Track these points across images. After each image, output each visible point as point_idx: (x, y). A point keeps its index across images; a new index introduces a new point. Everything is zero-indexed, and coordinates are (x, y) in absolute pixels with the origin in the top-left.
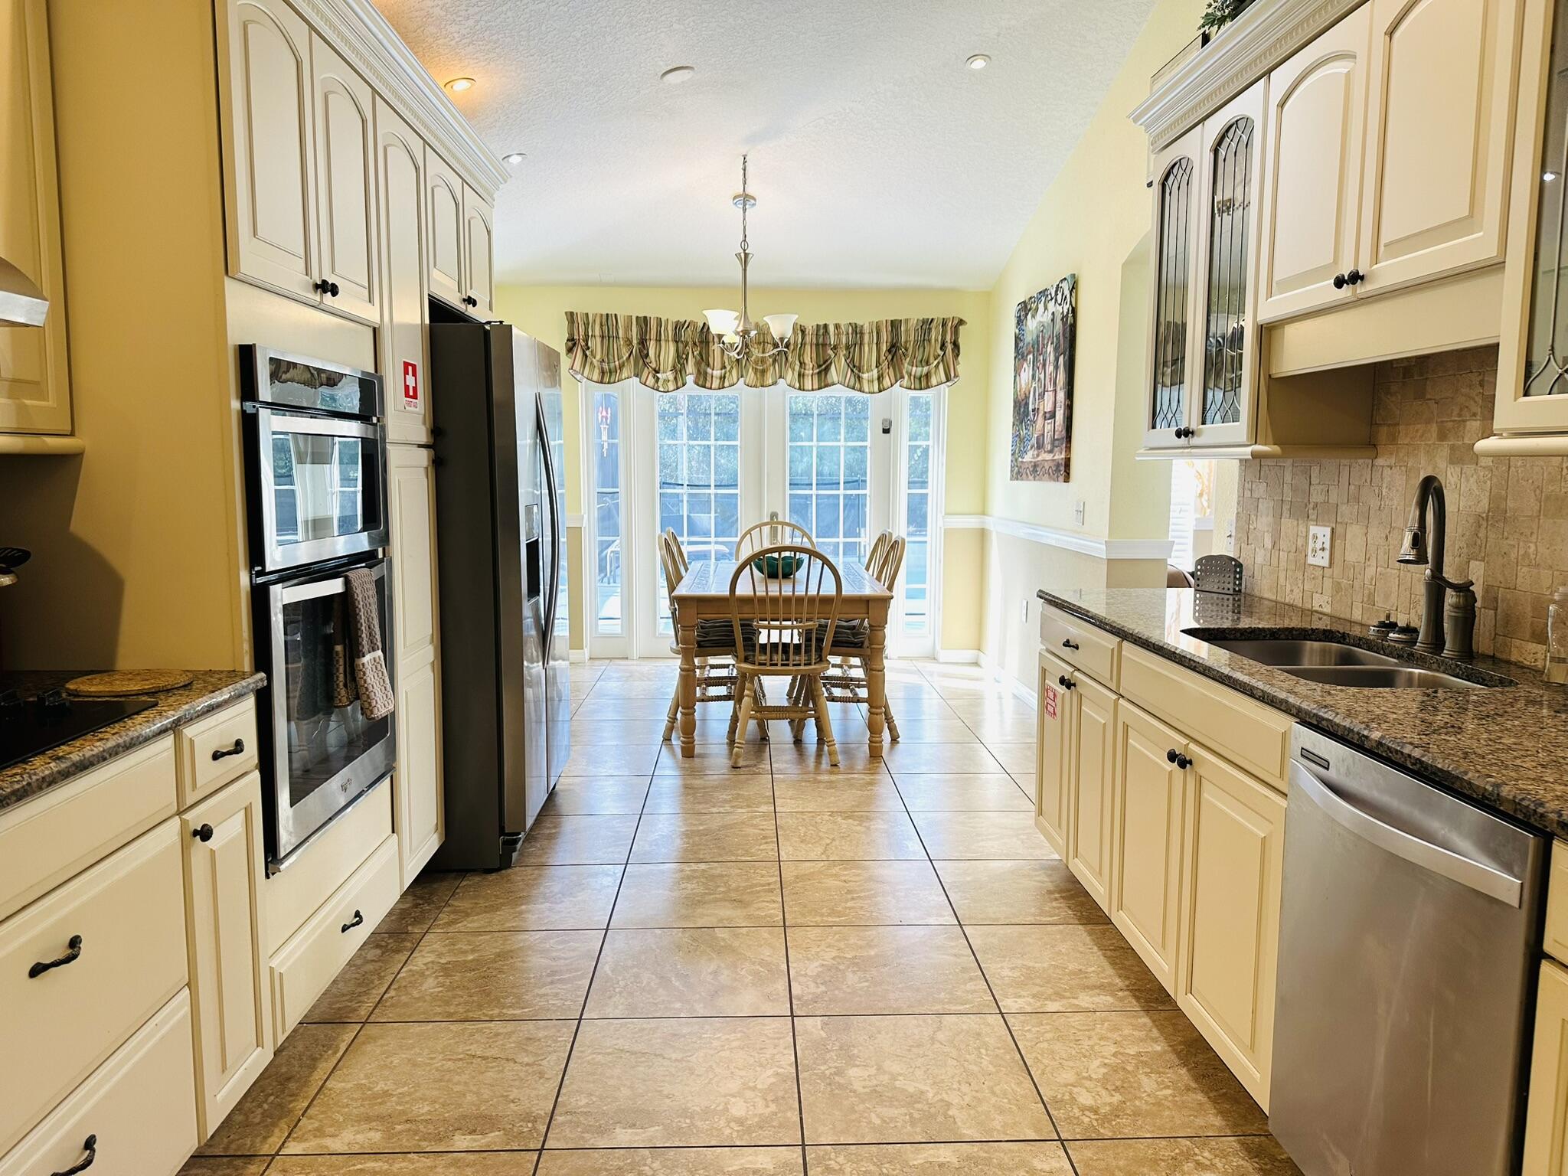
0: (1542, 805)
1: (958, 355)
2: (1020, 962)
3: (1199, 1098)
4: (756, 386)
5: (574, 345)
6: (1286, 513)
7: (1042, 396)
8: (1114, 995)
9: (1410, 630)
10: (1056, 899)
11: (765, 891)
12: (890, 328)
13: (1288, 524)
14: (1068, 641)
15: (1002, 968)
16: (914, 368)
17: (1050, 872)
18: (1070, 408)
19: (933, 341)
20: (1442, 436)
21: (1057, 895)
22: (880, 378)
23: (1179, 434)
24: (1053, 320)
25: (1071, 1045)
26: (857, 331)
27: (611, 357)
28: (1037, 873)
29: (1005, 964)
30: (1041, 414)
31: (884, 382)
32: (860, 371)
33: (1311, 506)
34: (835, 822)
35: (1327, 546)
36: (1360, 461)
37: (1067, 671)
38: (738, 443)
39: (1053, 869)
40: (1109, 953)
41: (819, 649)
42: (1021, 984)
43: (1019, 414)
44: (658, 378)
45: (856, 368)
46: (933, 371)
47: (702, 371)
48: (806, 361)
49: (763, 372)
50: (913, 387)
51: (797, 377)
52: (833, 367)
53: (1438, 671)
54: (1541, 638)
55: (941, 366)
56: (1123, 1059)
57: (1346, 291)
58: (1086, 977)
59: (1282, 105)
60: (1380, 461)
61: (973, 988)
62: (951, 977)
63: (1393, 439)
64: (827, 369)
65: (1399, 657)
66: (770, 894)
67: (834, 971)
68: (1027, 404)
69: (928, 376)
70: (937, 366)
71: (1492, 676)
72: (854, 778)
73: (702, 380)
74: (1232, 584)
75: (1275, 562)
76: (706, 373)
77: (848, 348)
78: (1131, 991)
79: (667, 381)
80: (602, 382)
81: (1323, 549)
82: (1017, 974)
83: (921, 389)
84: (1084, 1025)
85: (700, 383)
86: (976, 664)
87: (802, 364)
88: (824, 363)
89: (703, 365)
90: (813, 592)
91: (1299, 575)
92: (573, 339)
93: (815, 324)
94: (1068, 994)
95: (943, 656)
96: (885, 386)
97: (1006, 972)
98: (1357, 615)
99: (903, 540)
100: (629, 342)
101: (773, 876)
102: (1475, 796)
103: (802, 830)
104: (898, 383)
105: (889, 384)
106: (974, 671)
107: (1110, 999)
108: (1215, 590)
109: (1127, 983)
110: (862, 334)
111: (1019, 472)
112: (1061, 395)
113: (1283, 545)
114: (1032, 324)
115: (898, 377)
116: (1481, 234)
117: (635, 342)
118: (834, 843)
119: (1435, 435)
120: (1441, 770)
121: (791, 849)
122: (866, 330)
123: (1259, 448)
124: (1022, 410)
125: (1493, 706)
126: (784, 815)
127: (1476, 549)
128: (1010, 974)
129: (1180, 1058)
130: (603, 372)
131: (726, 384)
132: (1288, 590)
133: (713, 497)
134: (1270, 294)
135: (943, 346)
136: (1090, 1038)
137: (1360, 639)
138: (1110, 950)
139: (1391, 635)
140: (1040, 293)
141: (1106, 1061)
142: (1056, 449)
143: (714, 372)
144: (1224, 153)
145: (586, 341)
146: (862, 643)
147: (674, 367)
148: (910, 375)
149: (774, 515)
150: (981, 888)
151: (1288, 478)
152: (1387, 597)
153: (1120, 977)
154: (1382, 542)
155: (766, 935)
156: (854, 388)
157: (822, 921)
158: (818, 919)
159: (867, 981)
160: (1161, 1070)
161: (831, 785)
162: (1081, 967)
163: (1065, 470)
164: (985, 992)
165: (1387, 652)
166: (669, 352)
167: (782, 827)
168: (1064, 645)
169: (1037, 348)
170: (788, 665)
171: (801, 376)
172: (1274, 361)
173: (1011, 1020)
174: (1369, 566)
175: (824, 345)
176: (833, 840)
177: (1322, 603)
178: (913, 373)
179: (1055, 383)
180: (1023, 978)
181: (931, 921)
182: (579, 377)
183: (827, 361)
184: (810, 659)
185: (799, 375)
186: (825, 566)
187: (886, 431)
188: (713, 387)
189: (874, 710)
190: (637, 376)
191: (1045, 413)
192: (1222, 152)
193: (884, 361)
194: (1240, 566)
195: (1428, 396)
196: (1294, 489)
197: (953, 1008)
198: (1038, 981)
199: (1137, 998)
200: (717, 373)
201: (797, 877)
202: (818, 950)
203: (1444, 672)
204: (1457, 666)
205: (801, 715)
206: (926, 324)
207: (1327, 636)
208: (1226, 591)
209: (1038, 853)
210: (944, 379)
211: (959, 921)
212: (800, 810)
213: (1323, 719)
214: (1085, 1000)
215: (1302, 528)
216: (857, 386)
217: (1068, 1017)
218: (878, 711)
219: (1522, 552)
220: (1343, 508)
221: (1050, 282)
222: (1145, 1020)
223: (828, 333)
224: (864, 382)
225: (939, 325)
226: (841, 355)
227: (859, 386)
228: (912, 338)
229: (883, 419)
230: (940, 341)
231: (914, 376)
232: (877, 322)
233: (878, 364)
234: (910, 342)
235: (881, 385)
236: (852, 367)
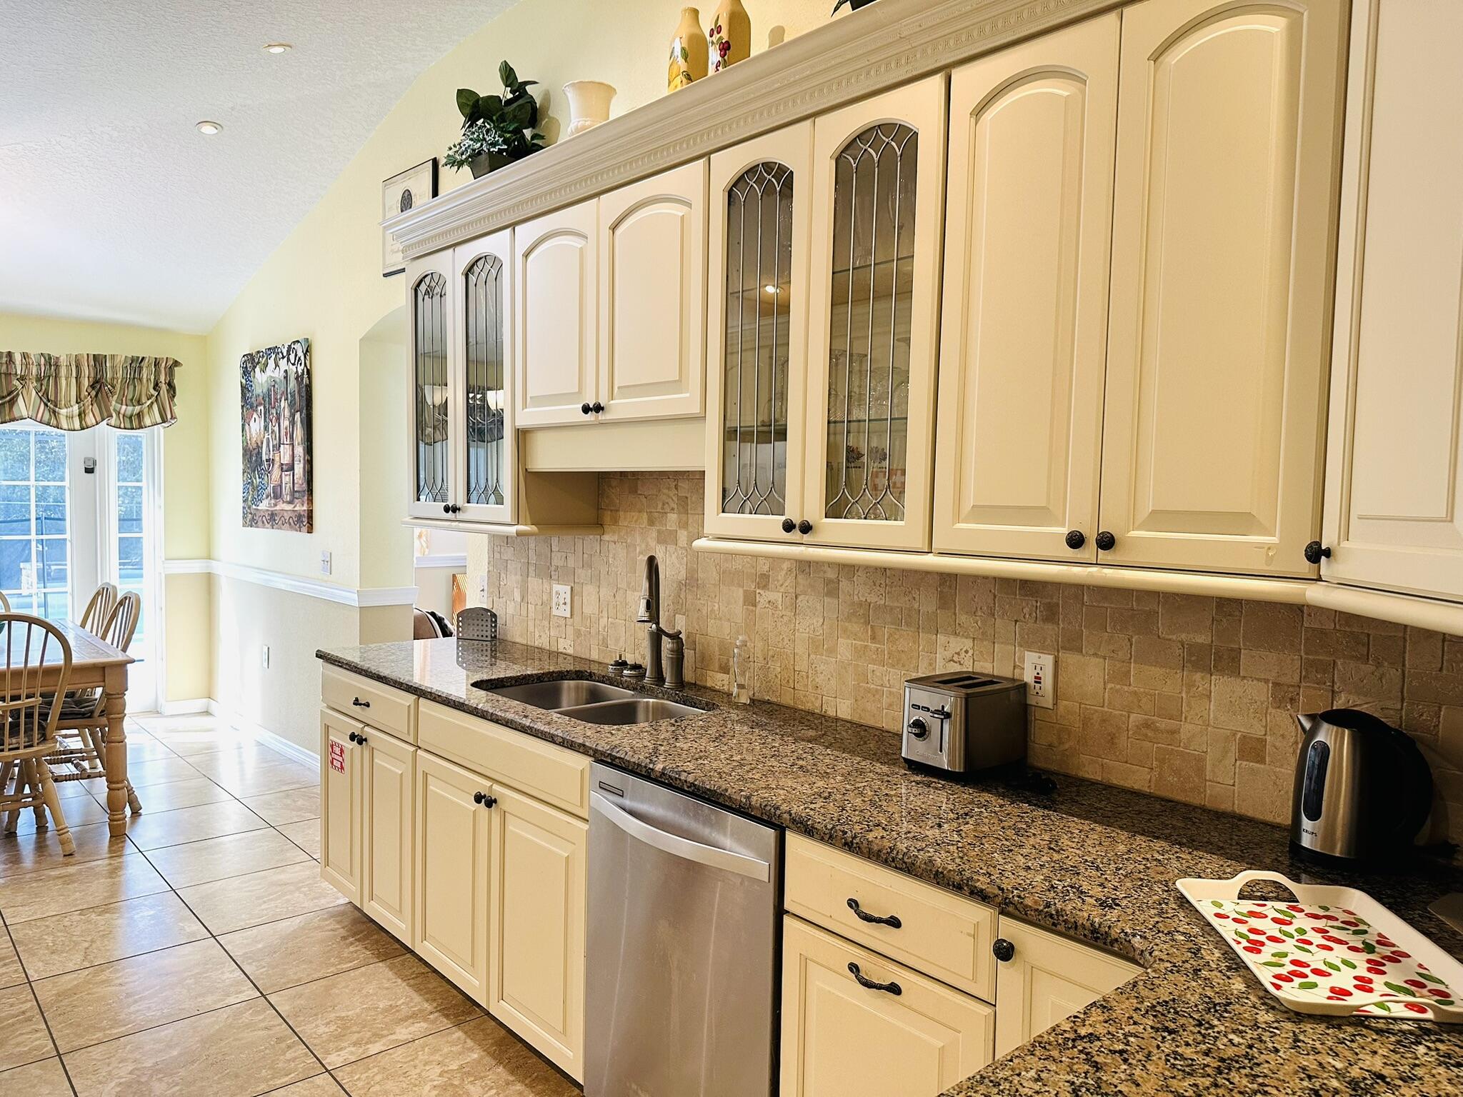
0: (778, 808)
1: (174, 397)
2: (333, 1015)
3: (518, 1088)
6: (532, 573)
7: (277, 448)
8: (425, 1020)
9: (636, 667)
10: (352, 944)
11: (20, 1022)
12: (92, 363)
13: (534, 583)
14: (357, 700)
15: (317, 1026)
16: (124, 407)
17: (339, 918)
18: (309, 463)
19: (145, 380)
20: (651, 522)
21: (351, 939)
22: (82, 416)
23: (447, 509)
24: (286, 378)
25: (401, 1079)
26: (51, 363)
28: (327, 923)
29: (319, 1022)
30: (277, 465)
31: (87, 419)
32: (56, 405)
33: (553, 568)
34: (89, 921)
35: (568, 601)
36: (591, 537)
37: (357, 727)
39: (342, 914)
40: (412, 982)
41: (42, 728)
42: (339, 1037)
43: (250, 462)
45: (51, 403)
46: (146, 410)
50: (122, 426)
52: (20, 399)
53: (663, 699)
54: (725, 669)
55: (155, 407)
56: (449, 1076)
57: (591, 417)
58: (398, 1011)
59: (526, 255)
60: (606, 537)
61: (293, 1055)
62: (267, 1051)
63: (615, 521)
64: (12, 402)
65: (634, 689)
66: (29, 1023)
67: (135, 1086)
68: (259, 454)
69: (140, 415)
70: (150, 406)
71: (700, 701)
72: (98, 866)
74: (489, 632)
75: (524, 613)
77: (39, 379)
78: (439, 1011)
81: (565, 604)
82: (333, 1028)
83: (132, 429)
84: (406, 1057)
86: (207, 713)
88: (9, 395)
90: (34, 662)
91: (546, 623)
94: (385, 1032)
95: (167, 709)
96: (89, 424)
97: (322, 1029)
98: (595, 656)
99: (114, 588)
101: (26, 1001)
102: (734, 806)
103: (49, 940)
104: (105, 422)
105: (94, 422)
106: (205, 721)
107: (424, 1025)
108: (475, 637)
109: (435, 1005)
110: (57, 366)
111: (253, 519)
112: (300, 450)
113: (531, 599)
114: (261, 379)
115: (105, 414)
116: (688, 395)
118: (94, 946)
119: (646, 521)
120: (709, 790)
121: (41, 964)
122: (63, 362)
123: (522, 528)
124: (253, 459)
125: (714, 730)
126: (18, 926)
127: (679, 607)
128: (327, 1030)
129: (495, 1058)
132: (537, 636)
134: (525, 406)
135: (156, 386)
136: (415, 1067)
137: (603, 677)
138: (413, 978)
139: (625, 672)
140: (270, 349)
141: (435, 1083)
142: (296, 501)
144: (475, 280)
146: (92, 712)
148: (118, 413)
150: (275, 952)
151: (532, 545)
152: (617, 640)
153: (427, 1001)
154: (612, 599)
155: (38, 1072)
156: (48, 424)
157: (105, 1036)
158: (99, 1035)
159: (177, 1084)
160: (482, 1074)
161: (68, 879)
162: (391, 1003)
163: (307, 521)
164: (306, 1054)
165: (625, 685)
167: (21, 943)
168: (354, 704)
169: (269, 401)
172: (529, 459)
173: (339, 1075)
174: (602, 617)
176: (93, 941)
177: (566, 646)
178: (122, 412)
179: (292, 438)
180: (340, 1030)
181: (232, 1000)
183: (12, 392)
186: (50, 634)
187: (89, 470)
189: (114, 786)
191: (282, 464)
192: (472, 278)
193: (86, 398)
194: (494, 615)
195: (639, 492)
196: (538, 555)
197: (279, 1082)
198: (355, 1029)
199: (447, 1016)
201: (58, 995)
202: (110, 1068)
203: (667, 700)
204: (676, 694)
205: (15, 806)
206: (136, 363)
207: (579, 675)
208: (484, 638)
209: (323, 902)
210: (159, 420)
211: (261, 993)
212: (39, 916)
213: (616, 758)
214: (402, 1033)
215: (546, 586)
216: (53, 422)
217: (391, 1054)
218: (119, 785)
219: (709, 609)
220: (579, 571)
221: (283, 341)
222: (459, 1034)
223: (14, 363)
224: (61, 416)
225: (151, 364)
226: (31, 386)
227: (55, 422)
228: (120, 374)
229: (85, 459)
230: (152, 380)
231: (124, 415)
232: (76, 356)
233: (79, 400)
234: (117, 379)
235: (83, 422)
236: (45, 401)
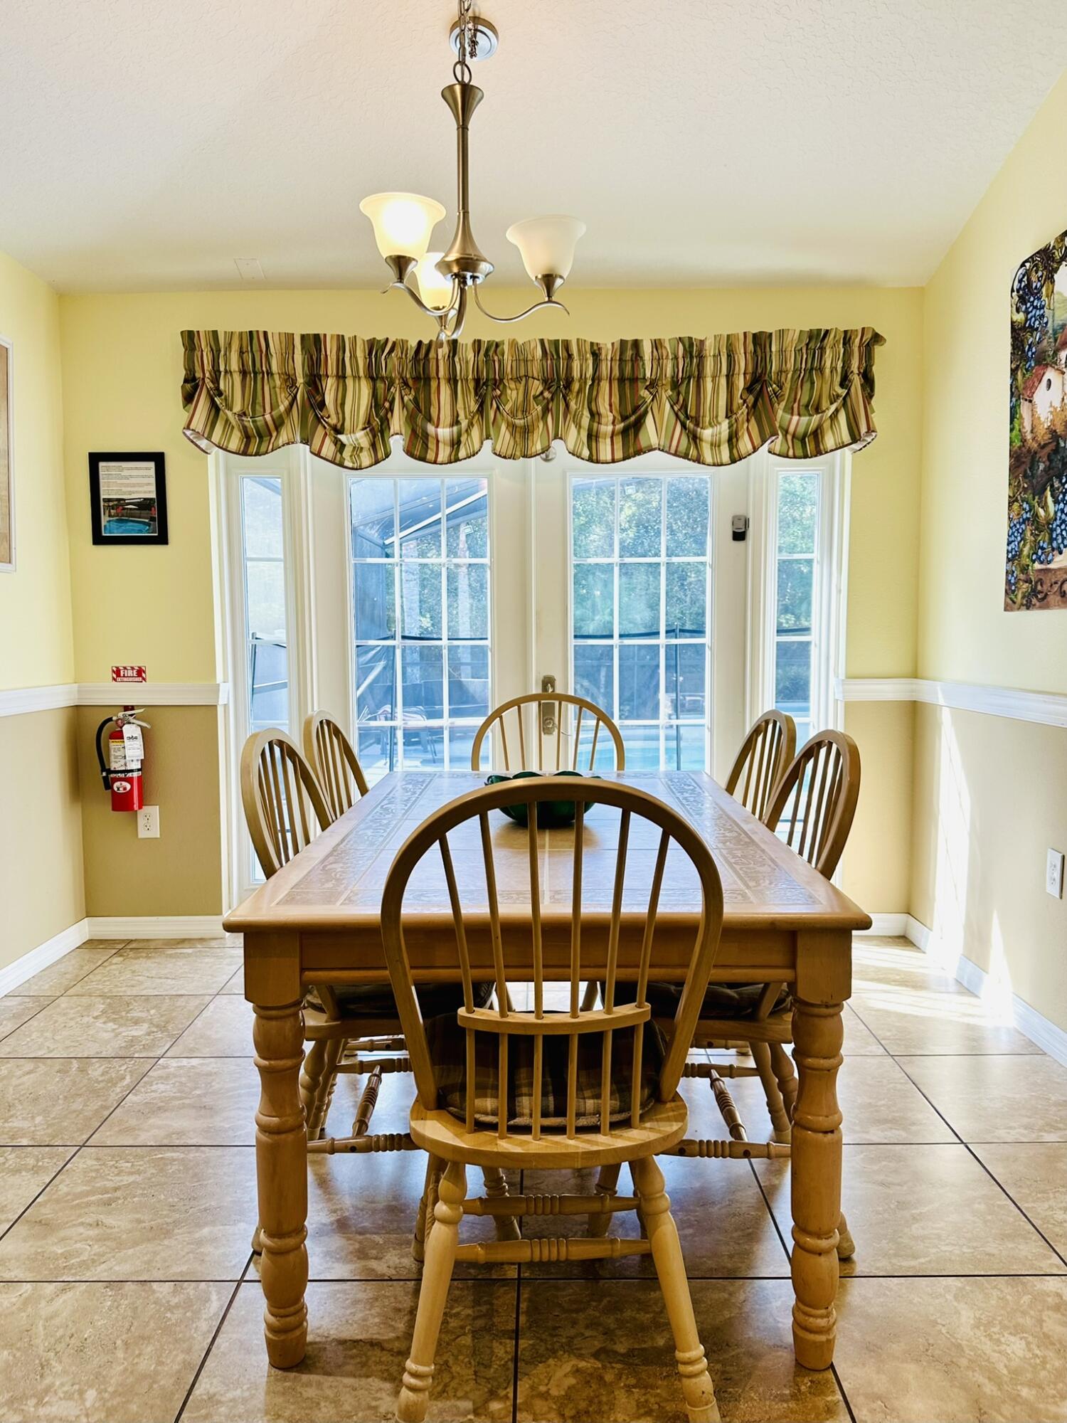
1: (872, 395)
4: (513, 457)
5: (195, 388)
12: (751, 347)
16: (795, 418)
19: (827, 371)
22: (733, 439)
26: (693, 350)
27: (259, 408)
31: (741, 446)
32: (697, 425)
38: (486, 561)
43: (1030, 475)
44: (343, 446)
45: (690, 421)
46: (827, 425)
47: (419, 431)
48: (602, 411)
49: (526, 431)
50: (791, 453)
51: (585, 440)
52: (649, 420)
55: (842, 417)
64: (638, 425)
69: (817, 434)
70: (835, 415)
73: (420, 447)
76: (426, 436)
77: (675, 385)
79: (358, 449)
80: (245, 453)
83: (806, 456)
85: (417, 453)
86: (904, 940)
87: (594, 415)
88: (634, 412)
89: (420, 417)
90: (635, 906)
92: (194, 379)
93: (616, 339)
96: (743, 451)
100: (290, 381)
104: (766, 446)
105: (750, 447)
110: (701, 358)
111: (1034, 592)
115: (767, 431)
117: (300, 380)
122: (710, 350)
130: (247, 437)
131: (462, 454)
133: (445, 652)
135: (845, 382)
143: (440, 431)
145: (216, 380)
147: (368, 422)
148: (786, 432)
149: (548, 682)
156: (686, 456)
166: (360, 396)
170: (560, 1130)
171: (593, 437)
175: (634, 380)
178: (792, 429)
182: (203, 443)
183: (638, 409)
184: (625, 1107)
185: (590, 436)
187: (739, 536)
188: (440, 460)
189: (812, 1242)
190: (306, 443)
193: (739, 408)
200: (444, 432)
206: (817, 339)
210: (847, 439)
216: (693, 452)
218: (823, 1243)
223: (641, 358)
224: (704, 444)
225: (838, 342)
226: (664, 397)
227: (695, 453)
228: (790, 365)
229: (734, 517)
230: (839, 370)
231: (794, 436)
232: (728, 336)
233: (730, 413)
234: (787, 372)
235: (735, 451)
236: (682, 417)
